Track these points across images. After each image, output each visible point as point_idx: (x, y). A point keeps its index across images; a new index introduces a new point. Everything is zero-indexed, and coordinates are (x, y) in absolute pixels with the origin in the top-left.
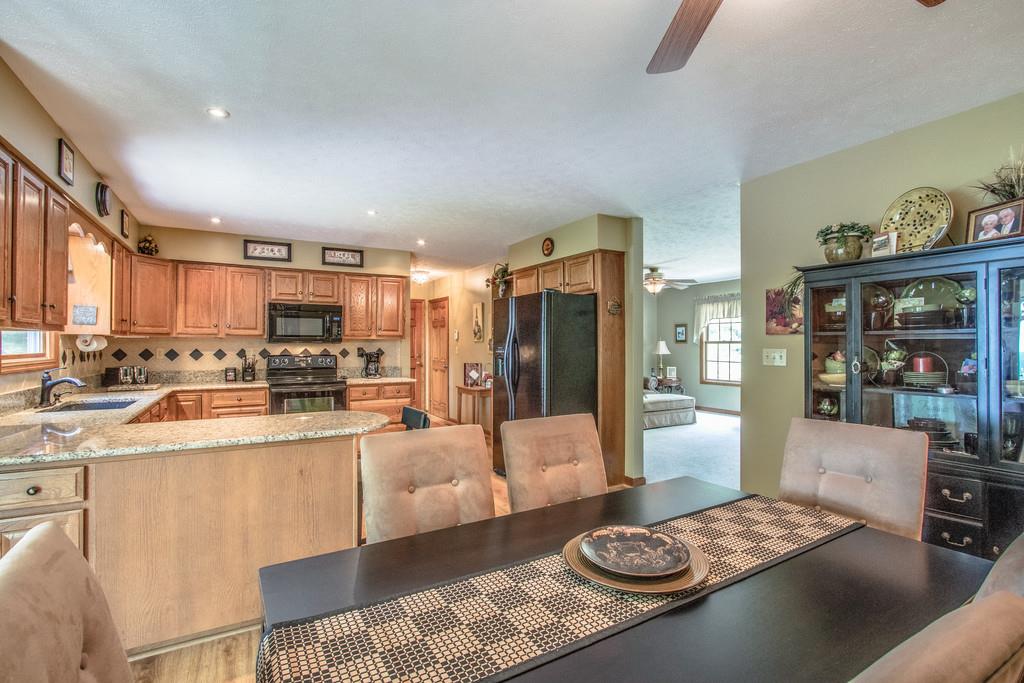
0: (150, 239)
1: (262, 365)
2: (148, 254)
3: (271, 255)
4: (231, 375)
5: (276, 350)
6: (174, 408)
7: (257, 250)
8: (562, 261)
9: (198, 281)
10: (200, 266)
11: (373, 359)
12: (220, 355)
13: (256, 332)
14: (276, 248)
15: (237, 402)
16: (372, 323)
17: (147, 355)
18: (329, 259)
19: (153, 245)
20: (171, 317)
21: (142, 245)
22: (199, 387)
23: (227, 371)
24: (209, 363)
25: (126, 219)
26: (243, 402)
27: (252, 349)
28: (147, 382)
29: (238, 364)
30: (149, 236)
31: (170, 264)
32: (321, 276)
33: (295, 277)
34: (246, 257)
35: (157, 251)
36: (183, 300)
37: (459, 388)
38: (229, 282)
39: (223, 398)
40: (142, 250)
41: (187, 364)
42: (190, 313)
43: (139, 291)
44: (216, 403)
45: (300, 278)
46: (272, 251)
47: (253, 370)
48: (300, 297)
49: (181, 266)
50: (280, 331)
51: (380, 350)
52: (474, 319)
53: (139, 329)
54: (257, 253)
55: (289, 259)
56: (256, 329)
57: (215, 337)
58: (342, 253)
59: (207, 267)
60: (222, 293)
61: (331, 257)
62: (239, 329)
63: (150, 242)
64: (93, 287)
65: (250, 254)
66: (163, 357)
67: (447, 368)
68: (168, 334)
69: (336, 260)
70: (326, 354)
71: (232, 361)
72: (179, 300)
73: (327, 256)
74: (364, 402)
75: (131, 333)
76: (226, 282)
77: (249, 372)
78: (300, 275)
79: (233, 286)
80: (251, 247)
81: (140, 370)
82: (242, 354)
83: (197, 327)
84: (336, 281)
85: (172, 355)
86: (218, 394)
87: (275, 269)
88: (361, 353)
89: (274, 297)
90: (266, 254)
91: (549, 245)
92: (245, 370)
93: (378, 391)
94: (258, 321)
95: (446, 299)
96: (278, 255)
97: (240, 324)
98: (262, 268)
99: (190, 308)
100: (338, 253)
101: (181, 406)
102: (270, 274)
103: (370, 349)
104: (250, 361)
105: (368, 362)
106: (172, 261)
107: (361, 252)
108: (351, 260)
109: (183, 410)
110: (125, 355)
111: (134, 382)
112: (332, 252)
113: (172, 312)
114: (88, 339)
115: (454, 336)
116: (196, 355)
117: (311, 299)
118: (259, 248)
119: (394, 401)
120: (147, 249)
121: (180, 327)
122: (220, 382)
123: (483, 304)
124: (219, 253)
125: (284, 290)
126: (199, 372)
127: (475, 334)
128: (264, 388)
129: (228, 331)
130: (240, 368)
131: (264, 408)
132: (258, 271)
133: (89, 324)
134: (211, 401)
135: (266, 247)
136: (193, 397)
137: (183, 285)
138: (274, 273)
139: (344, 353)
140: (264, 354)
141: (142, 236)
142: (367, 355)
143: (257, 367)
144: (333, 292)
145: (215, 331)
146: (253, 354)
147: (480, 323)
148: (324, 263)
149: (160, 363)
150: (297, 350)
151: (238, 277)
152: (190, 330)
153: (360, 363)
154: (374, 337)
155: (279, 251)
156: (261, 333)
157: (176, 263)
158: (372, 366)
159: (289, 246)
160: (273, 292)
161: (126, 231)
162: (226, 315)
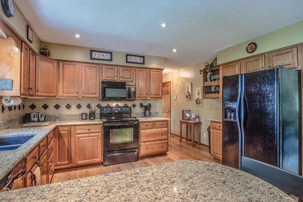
0: (46, 48)
1: (98, 112)
2: (45, 55)
3: (103, 58)
4: (84, 116)
5: (104, 104)
6: (57, 135)
7: (96, 55)
8: (264, 54)
9: (69, 70)
10: (69, 63)
11: (148, 109)
12: (79, 107)
13: (96, 96)
14: (105, 54)
15: (88, 131)
16: (148, 91)
17: (45, 107)
18: (129, 60)
19: (47, 51)
20: (56, 88)
21: (42, 51)
22: (70, 123)
23: (82, 114)
24: (74, 111)
25: (30, 31)
26: (91, 131)
27: (93, 104)
28: (45, 120)
29: (87, 111)
30: (45, 46)
31: (56, 61)
32: (126, 68)
33: (113, 69)
34: (91, 59)
35: (49, 55)
36: (62, 80)
37: (181, 121)
38: (83, 71)
39: (81, 129)
40: (41, 53)
41: (64, 111)
42: (65, 86)
43: (40, 74)
44: (78, 132)
45: (116, 69)
46: (103, 56)
47: (94, 114)
48: (116, 79)
49: (61, 63)
50: (107, 95)
51: (149, 104)
52: (186, 90)
53: (40, 94)
54: (96, 57)
55: (111, 60)
56: (96, 94)
57: (77, 98)
58: (135, 57)
59: (73, 63)
60: (80, 76)
61: (130, 59)
62: (88, 94)
63: (46, 50)
64: (10, 68)
65: (93, 57)
66: (53, 108)
67: (170, 111)
68: (55, 96)
69: (133, 61)
70: (126, 106)
71: (85, 110)
72: (60, 80)
73: (128, 59)
74: (147, 130)
75: (36, 96)
76: (82, 71)
77: (92, 115)
78: (116, 67)
79: (85, 72)
80: (94, 53)
81: (42, 114)
82: (89, 106)
83: (69, 93)
84: (132, 71)
85: (57, 107)
86: (79, 127)
87: (104, 65)
88: (141, 105)
89: (104, 78)
90: (101, 57)
91: (253, 46)
92: (90, 114)
93: (153, 124)
94: (97, 90)
95: (170, 82)
96: (106, 58)
97: (88, 91)
98: (98, 64)
99: (65, 83)
100: (133, 57)
101: (61, 133)
102: (102, 67)
103: (146, 104)
104: (93, 110)
105: (146, 110)
106: (57, 60)
107: (143, 57)
108: (139, 61)
109: (62, 136)
110: (36, 107)
111: (39, 121)
112: (131, 57)
113: (56, 85)
114: (8, 98)
115: (174, 97)
116: (68, 107)
117: (121, 80)
118: (97, 54)
119: (160, 129)
120: (44, 53)
121: (60, 93)
122: (79, 120)
123: (192, 83)
124: (79, 56)
125: (109, 75)
126: (69, 115)
127: (187, 97)
128: (100, 124)
129: (83, 95)
130: (88, 113)
131: (100, 134)
132: (97, 66)
133: (7, 90)
134: (75, 130)
135: (101, 54)
136: (66, 128)
137: (62, 73)
138: (104, 67)
139: (134, 106)
140: (99, 106)
141: (42, 47)
142: (145, 106)
143: (96, 113)
144: (131, 76)
145: (77, 95)
146: (94, 106)
147: (190, 92)
148: (127, 62)
149: (51, 111)
150: (114, 104)
151: (87, 69)
152: (65, 94)
153: (141, 110)
154: (149, 98)
155: (107, 56)
156: (98, 96)
157: (59, 61)
158: (147, 112)
159: (111, 53)
160: (104, 76)
161: (30, 38)
162: (82, 87)
